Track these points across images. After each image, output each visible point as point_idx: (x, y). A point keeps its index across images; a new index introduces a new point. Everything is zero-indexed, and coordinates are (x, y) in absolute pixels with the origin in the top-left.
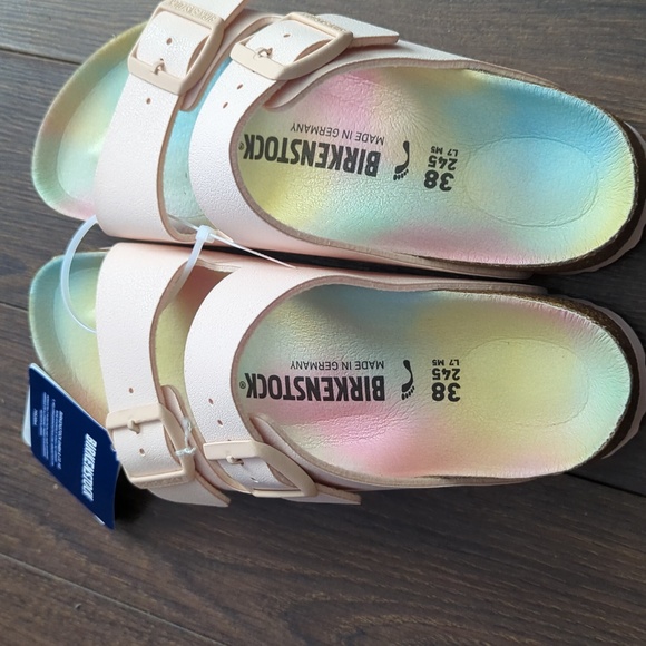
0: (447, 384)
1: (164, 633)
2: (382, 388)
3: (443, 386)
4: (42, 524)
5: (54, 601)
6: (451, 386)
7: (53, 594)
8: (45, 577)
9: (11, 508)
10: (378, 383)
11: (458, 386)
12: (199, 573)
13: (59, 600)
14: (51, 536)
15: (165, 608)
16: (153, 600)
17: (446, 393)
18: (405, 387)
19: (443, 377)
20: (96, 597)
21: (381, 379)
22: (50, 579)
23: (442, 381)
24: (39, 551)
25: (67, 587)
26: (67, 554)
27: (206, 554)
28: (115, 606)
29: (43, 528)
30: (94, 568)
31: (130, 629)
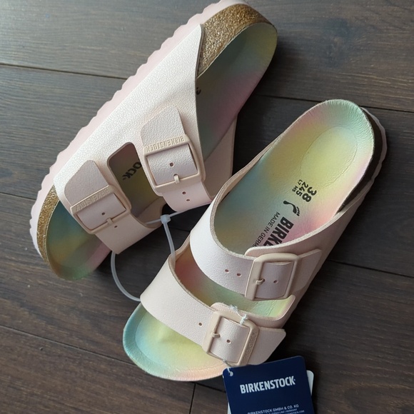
0: (306, 192)
1: (87, 358)
2: (288, 222)
3: (306, 194)
4: (21, 307)
5: (29, 348)
6: (308, 191)
7: (28, 344)
8: (23, 335)
9: (6, 300)
10: (284, 222)
11: (311, 188)
12: (104, 323)
13: (31, 347)
14: (26, 313)
15: (87, 344)
16: (81, 341)
17: (310, 195)
18: (295, 211)
19: (302, 191)
20: (51, 343)
21: (284, 219)
22: (26, 336)
23: (304, 193)
24: (20, 322)
25: (35, 339)
26: (35, 321)
27: (108, 313)
28: (61, 346)
29: (22, 309)
30: (49, 327)
31: (69, 358)
